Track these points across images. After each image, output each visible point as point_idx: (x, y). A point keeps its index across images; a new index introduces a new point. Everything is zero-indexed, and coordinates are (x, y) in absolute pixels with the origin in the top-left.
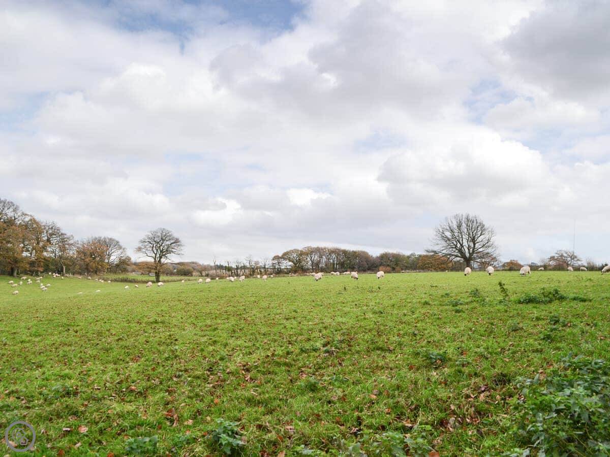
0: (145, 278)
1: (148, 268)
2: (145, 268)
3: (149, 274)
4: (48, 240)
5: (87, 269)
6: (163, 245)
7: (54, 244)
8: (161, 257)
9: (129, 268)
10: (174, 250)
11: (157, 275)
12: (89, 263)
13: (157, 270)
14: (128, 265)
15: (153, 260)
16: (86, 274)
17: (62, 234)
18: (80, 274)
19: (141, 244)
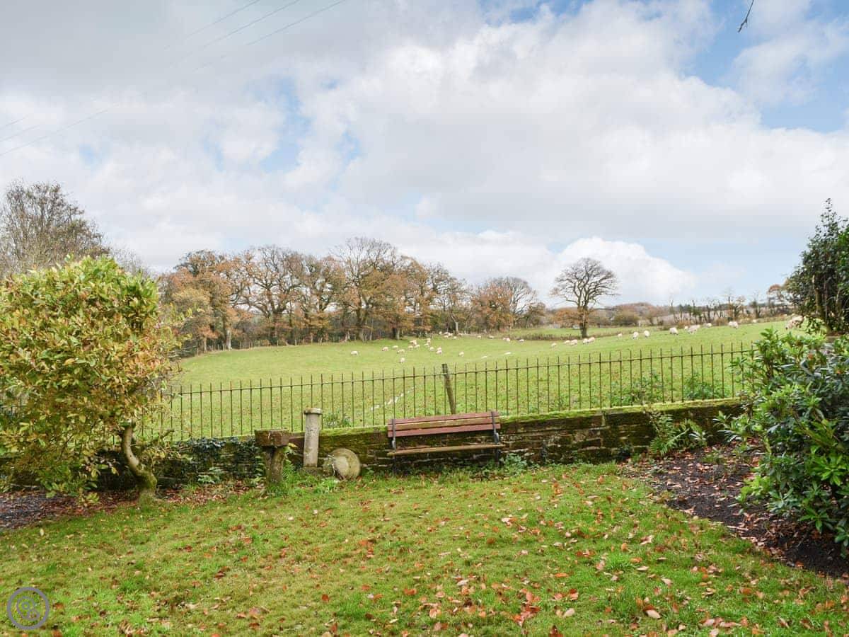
0: (565, 333)
1: (570, 318)
2: (565, 317)
3: (572, 327)
4: (435, 289)
5: (486, 323)
6: (589, 282)
7: (442, 292)
8: (586, 302)
9: (544, 319)
10: (606, 289)
11: (583, 328)
12: (488, 316)
13: (582, 320)
14: (542, 315)
15: (575, 306)
16: (485, 331)
17: (451, 279)
18: (478, 331)
19: (558, 284)
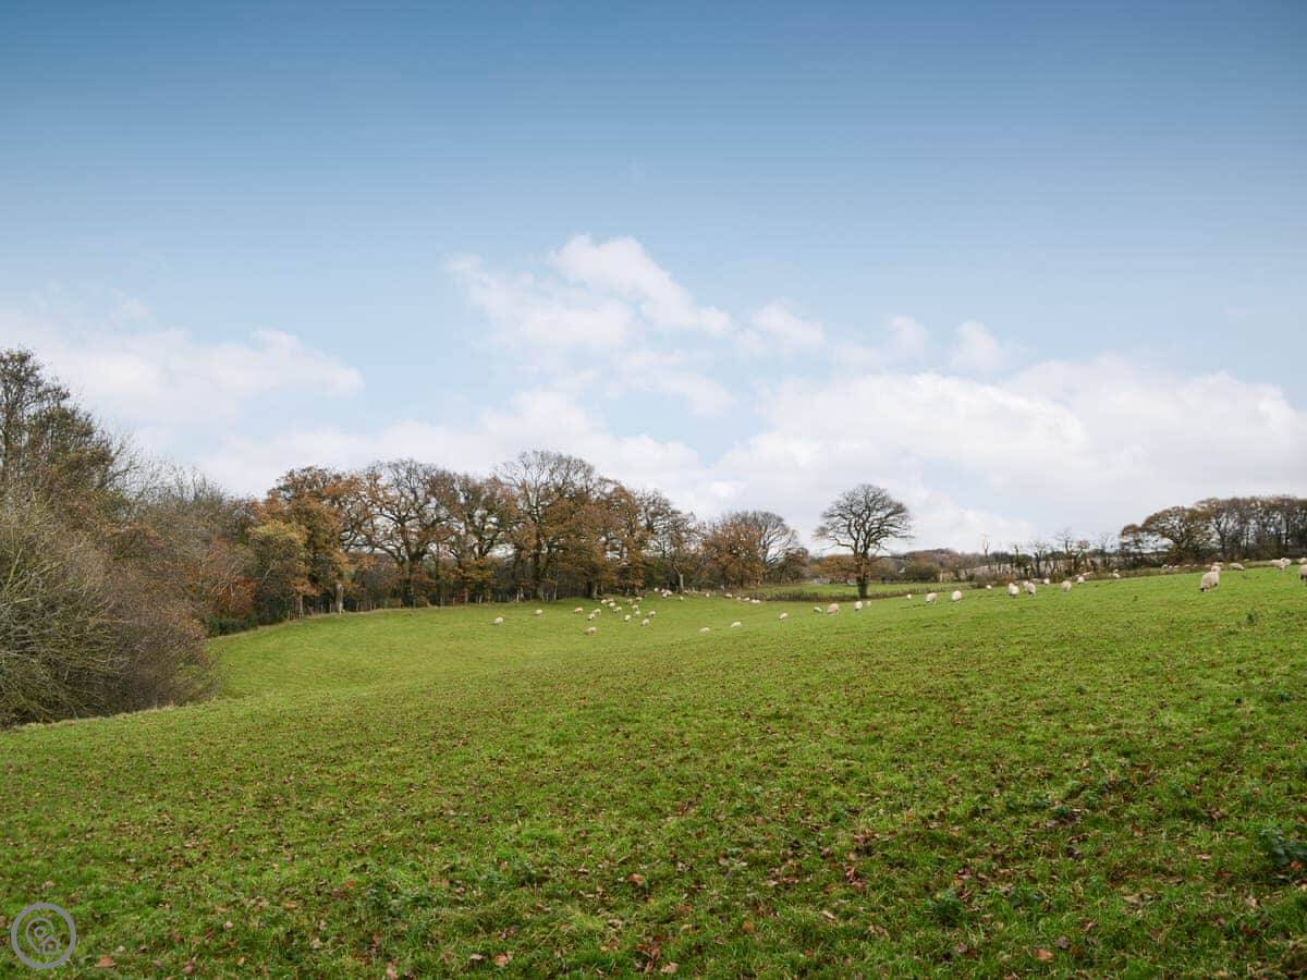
0: (837, 591)
1: (842, 569)
2: (834, 568)
3: (846, 582)
4: (650, 527)
5: (724, 577)
6: (870, 519)
7: (660, 532)
8: (867, 547)
9: (806, 571)
10: (894, 529)
11: (862, 584)
12: (726, 566)
13: (861, 573)
14: (804, 565)
15: (852, 553)
16: (722, 587)
17: (673, 512)
18: (711, 587)
19: (827, 520)
